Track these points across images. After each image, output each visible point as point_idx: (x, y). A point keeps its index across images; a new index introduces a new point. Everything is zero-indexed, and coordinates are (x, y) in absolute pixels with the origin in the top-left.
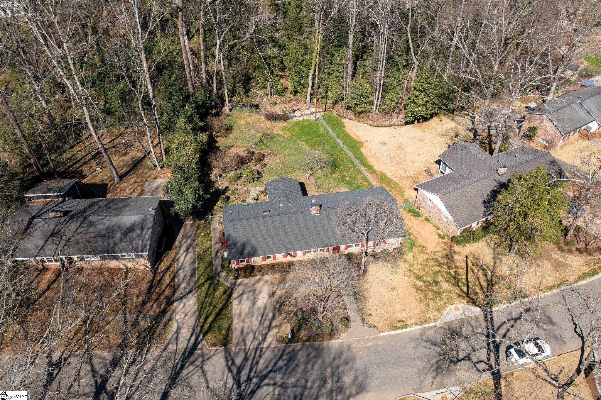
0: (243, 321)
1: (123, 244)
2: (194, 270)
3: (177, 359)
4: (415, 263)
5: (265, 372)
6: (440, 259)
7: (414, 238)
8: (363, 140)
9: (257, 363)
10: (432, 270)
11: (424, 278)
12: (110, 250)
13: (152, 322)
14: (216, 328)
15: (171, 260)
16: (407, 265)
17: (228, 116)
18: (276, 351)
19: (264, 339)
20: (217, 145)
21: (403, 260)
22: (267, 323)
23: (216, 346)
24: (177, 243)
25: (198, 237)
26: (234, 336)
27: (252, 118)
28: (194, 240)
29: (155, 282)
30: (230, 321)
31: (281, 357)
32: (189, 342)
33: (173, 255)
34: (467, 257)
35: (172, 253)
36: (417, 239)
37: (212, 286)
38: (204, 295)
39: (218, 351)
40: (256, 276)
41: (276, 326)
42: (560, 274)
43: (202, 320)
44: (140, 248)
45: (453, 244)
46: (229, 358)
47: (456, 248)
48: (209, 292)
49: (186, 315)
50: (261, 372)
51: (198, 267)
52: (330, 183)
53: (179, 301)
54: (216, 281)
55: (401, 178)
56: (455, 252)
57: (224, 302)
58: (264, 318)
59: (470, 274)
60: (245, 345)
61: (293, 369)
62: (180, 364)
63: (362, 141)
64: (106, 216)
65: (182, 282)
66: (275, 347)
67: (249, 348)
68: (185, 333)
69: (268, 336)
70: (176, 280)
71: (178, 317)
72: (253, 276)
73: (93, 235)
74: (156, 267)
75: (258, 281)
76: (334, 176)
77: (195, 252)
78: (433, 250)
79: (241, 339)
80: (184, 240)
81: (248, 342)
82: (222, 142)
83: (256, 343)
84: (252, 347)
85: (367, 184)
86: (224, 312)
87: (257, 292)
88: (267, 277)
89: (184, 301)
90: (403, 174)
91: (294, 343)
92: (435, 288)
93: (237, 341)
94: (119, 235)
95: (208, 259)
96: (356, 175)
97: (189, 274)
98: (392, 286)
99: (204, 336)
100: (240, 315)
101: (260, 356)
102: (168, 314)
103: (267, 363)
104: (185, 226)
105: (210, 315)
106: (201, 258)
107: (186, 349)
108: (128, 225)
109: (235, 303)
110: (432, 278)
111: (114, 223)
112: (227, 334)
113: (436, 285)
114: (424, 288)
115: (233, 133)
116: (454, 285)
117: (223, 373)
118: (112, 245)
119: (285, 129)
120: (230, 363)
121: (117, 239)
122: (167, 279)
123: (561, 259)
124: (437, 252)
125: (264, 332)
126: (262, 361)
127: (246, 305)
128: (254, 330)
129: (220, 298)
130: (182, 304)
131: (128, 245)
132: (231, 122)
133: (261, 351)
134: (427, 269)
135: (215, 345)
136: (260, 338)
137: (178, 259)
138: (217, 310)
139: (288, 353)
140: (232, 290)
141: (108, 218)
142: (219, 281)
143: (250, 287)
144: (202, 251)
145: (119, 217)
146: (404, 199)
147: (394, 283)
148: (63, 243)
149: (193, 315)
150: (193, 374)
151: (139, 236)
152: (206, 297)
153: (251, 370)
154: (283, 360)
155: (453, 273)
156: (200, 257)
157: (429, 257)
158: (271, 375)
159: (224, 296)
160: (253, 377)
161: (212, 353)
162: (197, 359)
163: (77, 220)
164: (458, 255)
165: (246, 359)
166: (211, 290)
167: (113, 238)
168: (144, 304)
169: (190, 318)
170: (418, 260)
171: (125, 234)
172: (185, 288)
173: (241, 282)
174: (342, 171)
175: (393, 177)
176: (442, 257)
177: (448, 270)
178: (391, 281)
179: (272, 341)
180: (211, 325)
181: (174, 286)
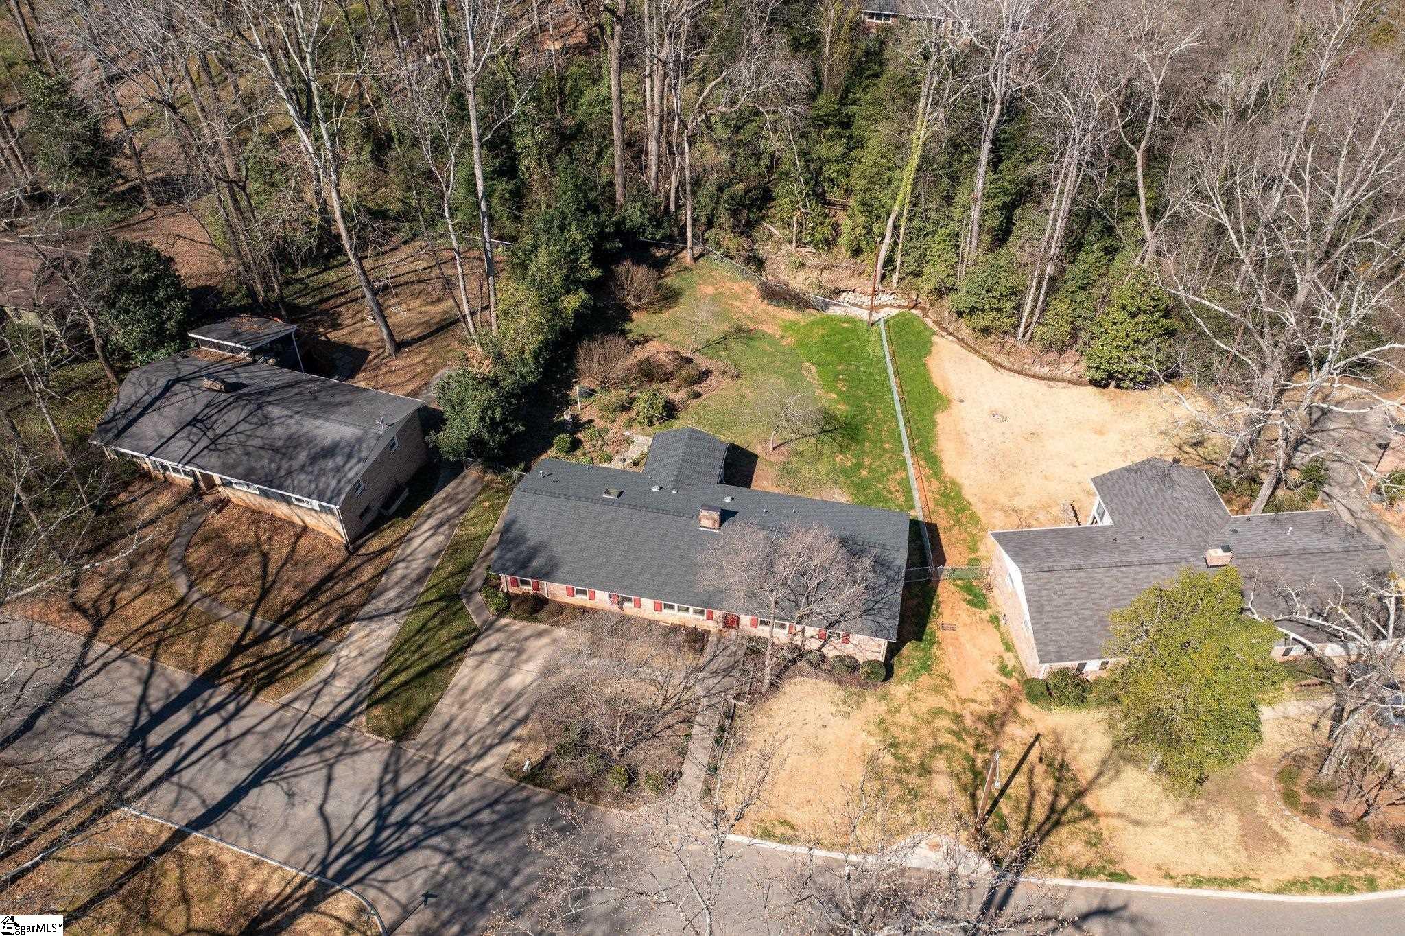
0: (462, 705)
1: (303, 476)
2: (428, 570)
3: (298, 731)
4: (905, 708)
5: (443, 822)
6: (969, 721)
7: (938, 653)
8: (955, 395)
9: (441, 797)
10: (935, 740)
11: (903, 751)
12: (276, 482)
13: (292, 646)
14: (401, 701)
15: (397, 536)
16: (882, 708)
17: (686, 269)
18: (490, 789)
19: (479, 757)
20: (628, 326)
21: (879, 692)
22: (504, 726)
23: (380, 735)
24: (426, 507)
25: (476, 506)
26: (426, 727)
27: (735, 285)
28: (463, 511)
29: (342, 570)
30: (438, 695)
31: (490, 805)
32: (335, 708)
33: (407, 528)
34: (1038, 735)
35: (406, 524)
36: (944, 658)
37: (443, 614)
38: (416, 626)
39: (379, 745)
40: (541, 622)
41: (517, 739)
42: (1249, 857)
43: (384, 675)
44: (328, 494)
45: (1022, 697)
46: (392, 768)
47: (1026, 709)
48: (431, 625)
49: (361, 654)
50: (435, 818)
51: (438, 568)
52: (818, 472)
53: (364, 623)
54: (459, 606)
55: (995, 505)
56: (1016, 714)
57: (447, 654)
58: (506, 713)
59: (1021, 779)
60: (437, 753)
61: (503, 838)
62: (296, 743)
63: (950, 397)
64: (297, 413)
65: (392, 588)
66: (494, 780)
67: (442, 763)
68: (340, 688)
69: (493, 752)
70: (384, 579)
71: (346, 652)
72: (535, 620)
73: (257, 442)
74: (361, 541)
75: (540, 635)
76: (838, 459)
77: (450, 534)
78: (964, 695)
79: (435, 740)
80: (445, 506)
81: (445, 751)
82: (640, 322)
83: (461, 757)
84: (447, 761)
85: (902, 499)
86: (436, 673)
87: (524, 657)
88: (561, 632)
89: (374, 625)
90: (1003, 500)
91: (536, 785)
92: (913, 780)
93: (426, 739)
94: (303, 456)
95: (467, 557)
96: (889, 471)
97: (414, 576)
98: (819, 743)
99: (369, 707)
100: (464, 690)
101: (453, 787)
102: (331, 641)
103: (459, 804)
104: (464, 478)
105: (406, 669)
106: (455, 552)
107: (322, 720)
108: (327, 442)
109: (470, 662)
110: (924, 756)
111: (305, 430)
112: (415, 721)
113: (920, 776)
114: (888, 772)
115: (676, 309)
116: (964, 789)
117: (364, 792)
118: (282, 473)
119: (790, 327)
120: (389, 777)
121: (296, 464)
122: (368, 571)
123: (1275, 824)
124: (973, 701)
125: (488, 742)
126: (450, 798)
127: (486, 675)
128: (472, 730)
129: (443, 644)
130: (367, 631)
131: (310, 482)
132: (684, 285)
133: (462, 776)
134: (924, 731)
135: (379, 731)
136: (475, 751)
137: (411, 539)
138: (426, 664)
139: (511, 802)
140: (480, 634)
141: (298, 417)
142: (463, 607)
143: (517, 641)
144: (465, 538)
145: (318, 422)
146: (972, 556)
147: (827, 737)
148: (205, 442)
149: (374, 658)
150: (307, 773)
151: (338, 470)
152: (419, 631)
153: (419, 807)
154: (493, 812)
155: (979, 763)
156: (454, 549)
157: (947, 706)
158: (453, 832)
159: (453, 643)
160: (416, 822)
161: (367, 745)
162: (330, 747)
163: (245, 406)
164: (1018, 725)
165: (423, 782)
166: (437, 621)
167: (290, 459)
168: (297, 606)
169: (365, 662)
170: (916, 706)
171: (314, 459)
172: (391, 601)
173: (505, 626)
174: (864, 452)
175: (973, 500)
176: (979, 718)
177: (971, 752)
178: (822, 731)
179: (493, 765)
180: (396, 689)
181: (372, 590)
